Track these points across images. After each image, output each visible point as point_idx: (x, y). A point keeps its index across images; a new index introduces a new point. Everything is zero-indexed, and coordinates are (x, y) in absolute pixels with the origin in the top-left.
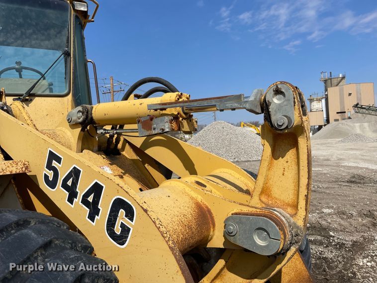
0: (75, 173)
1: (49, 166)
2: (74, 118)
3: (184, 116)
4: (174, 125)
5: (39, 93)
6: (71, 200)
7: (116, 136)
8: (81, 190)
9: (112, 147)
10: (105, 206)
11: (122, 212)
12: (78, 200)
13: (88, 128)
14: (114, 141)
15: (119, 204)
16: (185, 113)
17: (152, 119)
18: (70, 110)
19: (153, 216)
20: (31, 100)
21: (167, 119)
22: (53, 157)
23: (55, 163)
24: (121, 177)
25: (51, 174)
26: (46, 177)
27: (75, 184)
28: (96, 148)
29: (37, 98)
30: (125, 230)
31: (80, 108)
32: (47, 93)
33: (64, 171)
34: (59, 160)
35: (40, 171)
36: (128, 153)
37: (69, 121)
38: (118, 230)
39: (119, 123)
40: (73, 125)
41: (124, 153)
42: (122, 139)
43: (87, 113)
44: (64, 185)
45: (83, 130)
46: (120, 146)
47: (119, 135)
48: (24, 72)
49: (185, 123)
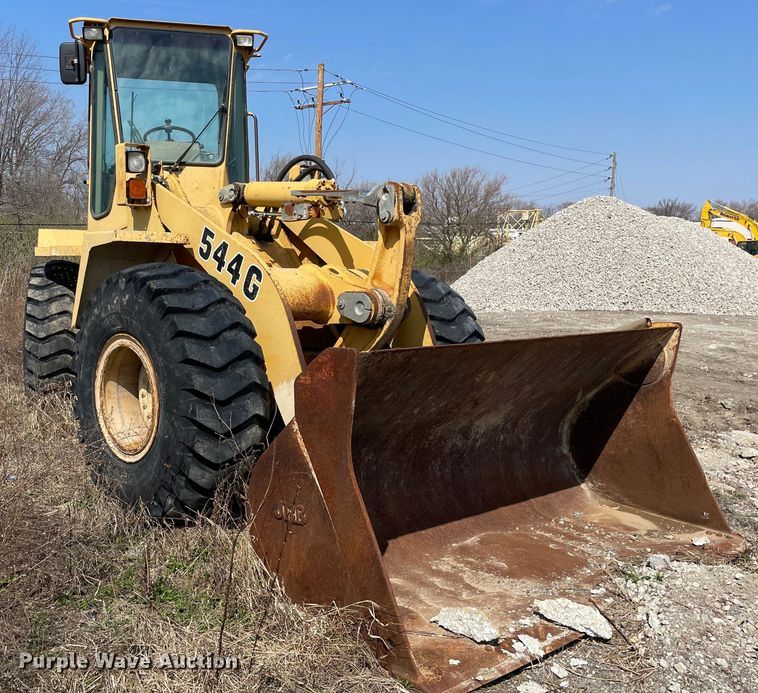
0: (224, 247)
1: (204, 241)
2: (226, 197)
3: (326, 203)
4: (313, 212)
5: (190, 161)
6: (219, 269)
7: (269, 220)
8: (228, 260)
9: (265, 231)
10: (243, 272)
11: (254, 276)
12: (225, 268)
13: (240, 207)
14: (267, 224)
15: (254, 270)
16: (327, 201)
17: (293, 205)
18: (222, 187)
19: (274, 278)
20: (182, 170)
21: (306, 205)
22: (208, 232)
23: (208, 238)
24: (270, 266)
25: (205, 248)
26: (201, 249)
27: (223, 255)
28: (246, 231)
29: (187, 167)
30: (256, 288)
31: (232, 186)
32: (198, 161)
33: (215, 244)
34: (212, 235)
35: (196, 245)
36: (282, 241)
37: (221, 199)
38: (251, 289)
39: (273, 206)
40: (225, 204)
41: (277, 240)
42: (277, 223)
43: (239, 192)
44: (215, 257)
45: (234, 210)
46: (274, 231)
47: (273, 218)
48: (174, 133)
49: (327, 211)
